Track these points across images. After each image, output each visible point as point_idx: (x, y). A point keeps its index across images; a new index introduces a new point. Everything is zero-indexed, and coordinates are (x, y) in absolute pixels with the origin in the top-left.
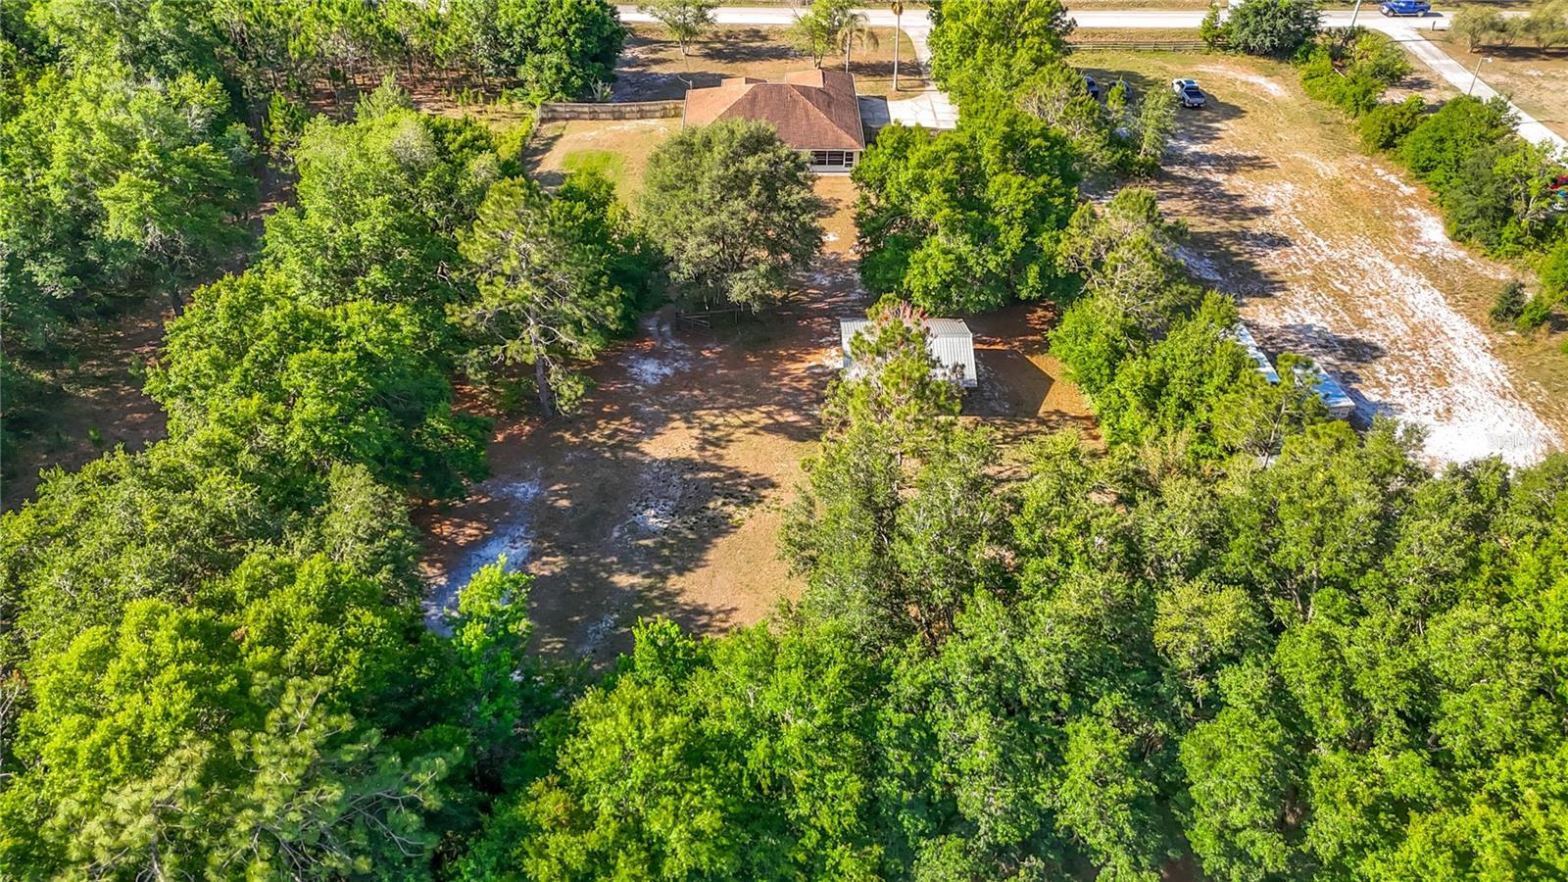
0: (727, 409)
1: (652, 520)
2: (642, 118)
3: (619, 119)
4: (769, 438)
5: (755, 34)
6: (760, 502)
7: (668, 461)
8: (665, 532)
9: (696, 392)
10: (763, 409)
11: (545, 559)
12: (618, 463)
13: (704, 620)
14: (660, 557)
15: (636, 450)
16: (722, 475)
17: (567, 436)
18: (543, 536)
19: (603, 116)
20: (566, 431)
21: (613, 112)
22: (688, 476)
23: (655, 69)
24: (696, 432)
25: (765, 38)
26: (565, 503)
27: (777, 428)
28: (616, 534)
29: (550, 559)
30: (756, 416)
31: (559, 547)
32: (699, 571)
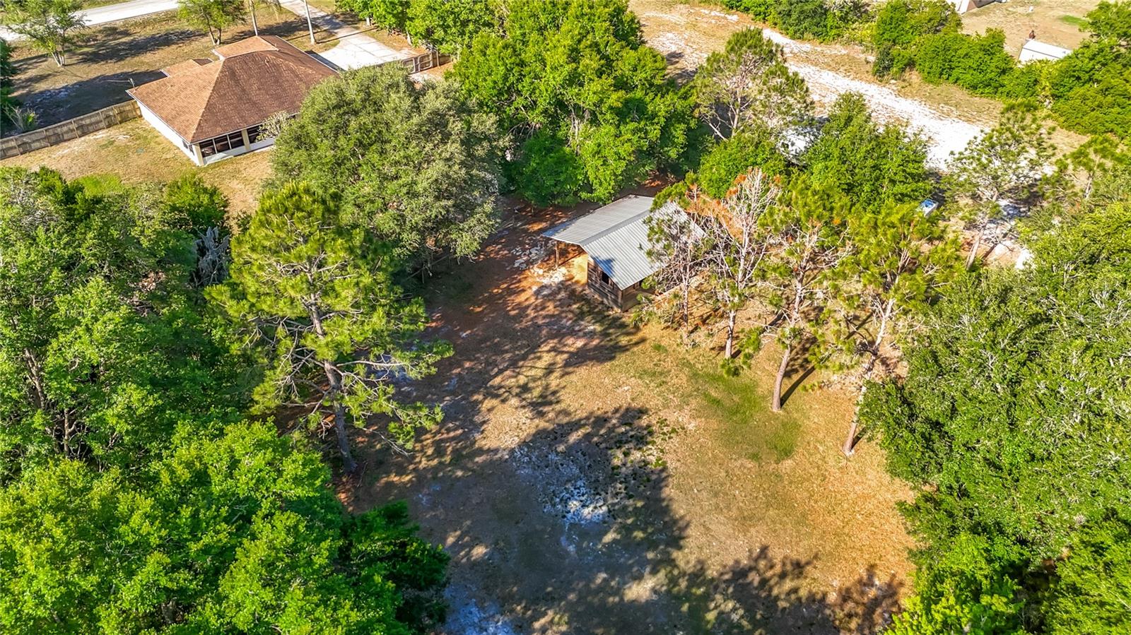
0: (513, 364)
1: (586, 511)
2: (84, 134)
3: (57, 143)
4: (583, 371)
5: (111, 31)
6: (651, 433)
7: (524, 444)
8: (612, 514)
9: (467, 365)
10: (545, 348)
11: (537, 625)
12: (480, 475)
13: (754, 578)
14: (639, 544)
15: (481, 451)
16: (588, 429)
17: (394, 478)
18: (504, 603)
19: (37, 145)
20: (388, 474)
21: (47, 137)
22: (561, 448)
23: (42, 86)
24: (514, 401)
25: (126, 33)
26: (479, 551)
27: (578, 359)
28: (571, 548)
29: (543, 621)
30: (547, 359)
31: (536, 601)
32: (689, 532)
